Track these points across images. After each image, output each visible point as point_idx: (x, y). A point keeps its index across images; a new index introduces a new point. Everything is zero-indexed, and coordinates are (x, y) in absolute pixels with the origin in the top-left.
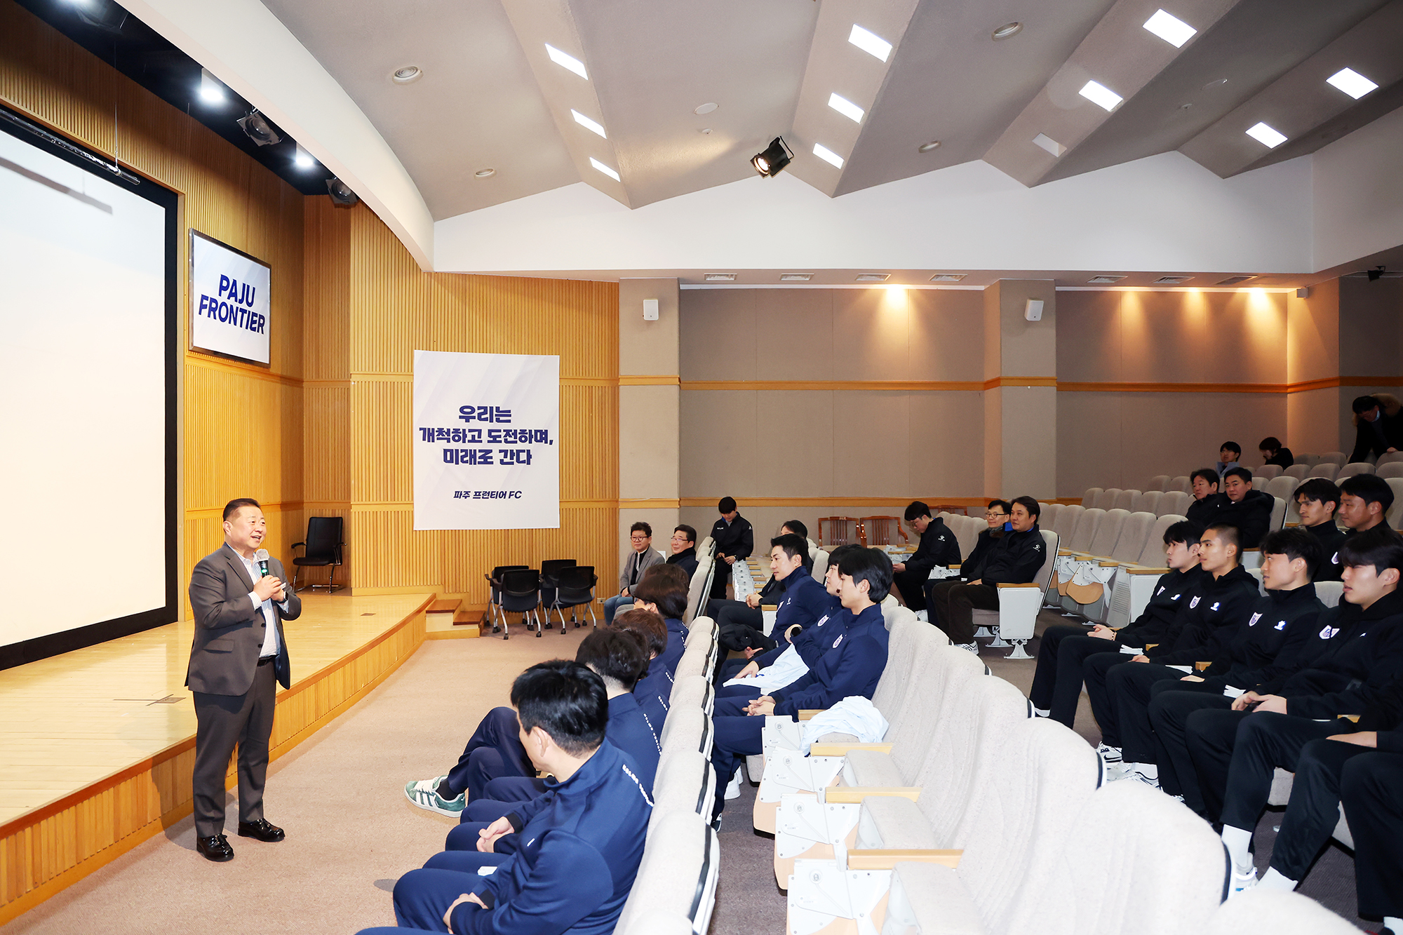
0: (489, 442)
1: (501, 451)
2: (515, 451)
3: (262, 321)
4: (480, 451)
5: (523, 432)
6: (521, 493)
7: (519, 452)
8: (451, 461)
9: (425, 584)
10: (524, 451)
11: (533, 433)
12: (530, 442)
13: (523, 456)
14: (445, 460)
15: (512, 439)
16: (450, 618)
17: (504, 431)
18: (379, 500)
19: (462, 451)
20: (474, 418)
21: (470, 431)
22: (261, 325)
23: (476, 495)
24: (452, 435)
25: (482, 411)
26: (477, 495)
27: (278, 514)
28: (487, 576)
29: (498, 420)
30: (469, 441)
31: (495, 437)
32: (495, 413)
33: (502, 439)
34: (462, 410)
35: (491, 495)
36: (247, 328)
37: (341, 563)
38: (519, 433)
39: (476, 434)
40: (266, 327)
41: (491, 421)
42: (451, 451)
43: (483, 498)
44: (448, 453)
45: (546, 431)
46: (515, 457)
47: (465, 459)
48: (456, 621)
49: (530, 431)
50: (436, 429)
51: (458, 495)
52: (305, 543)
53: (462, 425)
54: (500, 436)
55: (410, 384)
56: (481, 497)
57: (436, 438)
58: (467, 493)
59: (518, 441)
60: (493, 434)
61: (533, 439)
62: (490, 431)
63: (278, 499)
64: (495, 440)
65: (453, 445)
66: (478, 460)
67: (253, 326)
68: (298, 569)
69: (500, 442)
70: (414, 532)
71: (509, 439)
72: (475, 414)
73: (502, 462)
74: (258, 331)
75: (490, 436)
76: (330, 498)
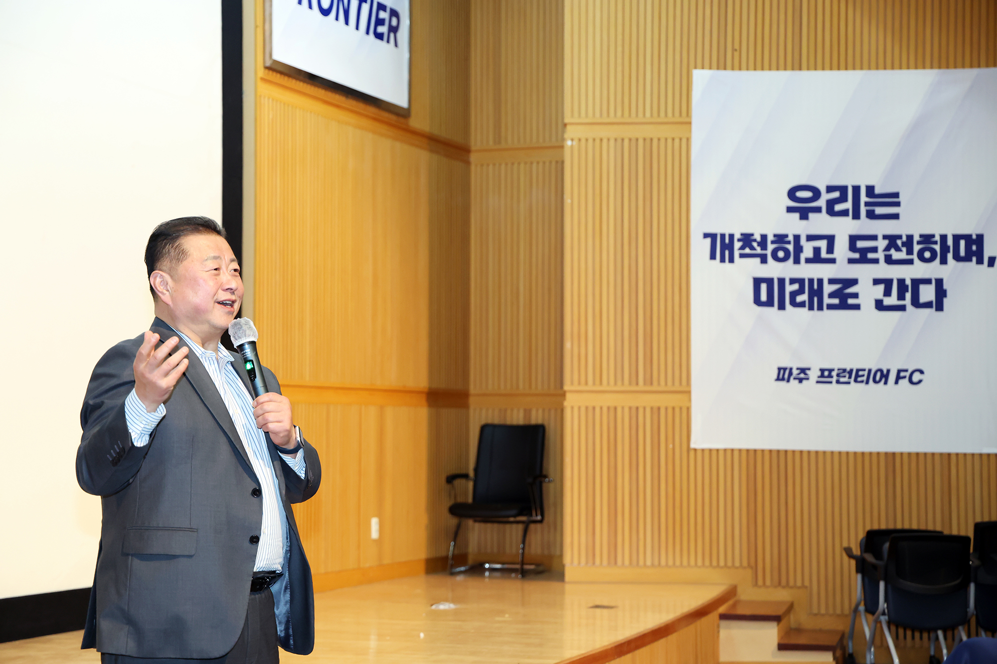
0: (851, 261)
1: (876, 282)
2: (908, 282)
3: (394, 22)
4: (832, 281)
5: (927, 239)
6: (922, 372)
7: (916, 283)
8: (769, 303)
9: (715, 563)
10: (928, 281)
11: (950, 242)
12: (944, 261)
13: (927, 293)
14: (757, 301)
15: (902, 255)
16: (770, 633)
17: (885, 237)
18: (619, 383)
19: (793, 281)
20: (818, 210)
21: (810, 238)
22: (394, 30)
23: (822, 376)
24: (771, 247)
25: (836, 194)
26: (825, 375)
27: (423, 413)
28: (848, 552)
29: (871, 215)
30: (808, 261)
31: (864, 252)
32: (864, 198)
33: (880, 255)
34: (792, 193)
35: (855, 375)
36: (368, 33)
37: (542, 515)
38: (919, 243)
39: (823, 244)
40: (403, 34)
41: (856, 216)
42: (769, 281)
43: (838, 382)
44: (764, 287)
45: (980, 238)
46: (908, 296)
47: (799, 299)
48: (785, 641)
49: (944, 238)
50: (737, 236)
51: (784, 374)
52: (471, 474)
53: (793, 226)
54: (874, 250)
55: (684, 142)
56: (834, 379)
57: (737, 253)
58: (803, 370)
59: (916, 260)
60: (860, 244)
61: (950, 256)
62: (853, 239)
63: (423, 382)
64: (863, 257)
65: (774, 270)
66: (827, 301)
67: (381, 29)
68: (459, 527)
69: (876, 261)
70: (692, 454)
71: (896, 255)
72: (822, 203)
73: (879, 305)
74: (388, 41)
75: (853, 247)
76: (521, 386)
